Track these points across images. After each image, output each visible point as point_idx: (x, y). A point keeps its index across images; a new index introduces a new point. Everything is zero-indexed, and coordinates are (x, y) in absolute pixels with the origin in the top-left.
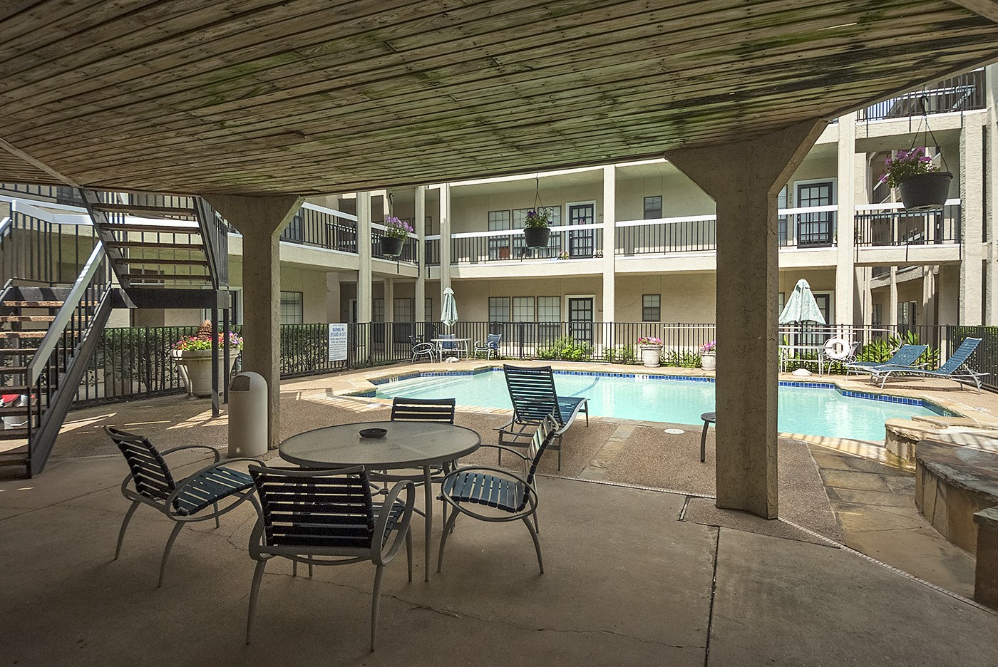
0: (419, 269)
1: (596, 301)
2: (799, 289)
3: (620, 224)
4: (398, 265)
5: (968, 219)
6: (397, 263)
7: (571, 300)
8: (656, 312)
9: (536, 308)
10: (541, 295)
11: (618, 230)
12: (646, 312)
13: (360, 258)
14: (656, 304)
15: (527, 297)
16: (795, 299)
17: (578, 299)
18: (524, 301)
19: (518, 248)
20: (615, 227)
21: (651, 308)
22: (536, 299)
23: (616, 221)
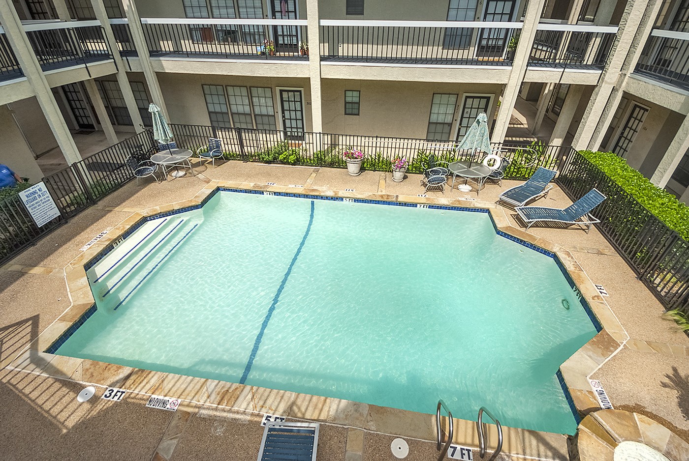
0: (115, 62)
1: (305, 94)
2: (478, 122)
3: (325, 23)
4: (87, 67)
5: (619, 51)
6: (84, 65)
7: (281, 91)
8: (356, 106)
9: (250, 97)
10: (253, 85)
11: (322, 29)
12: (347, 105)
13: (29, 81)
14: (356, 100)
15: (240, 87)
16: (473, 130)
17: (287, 91)
18: (237, 90)
20: (319, 26)
21: (352, 103)
22: (249, 89)
23: (320, 18)
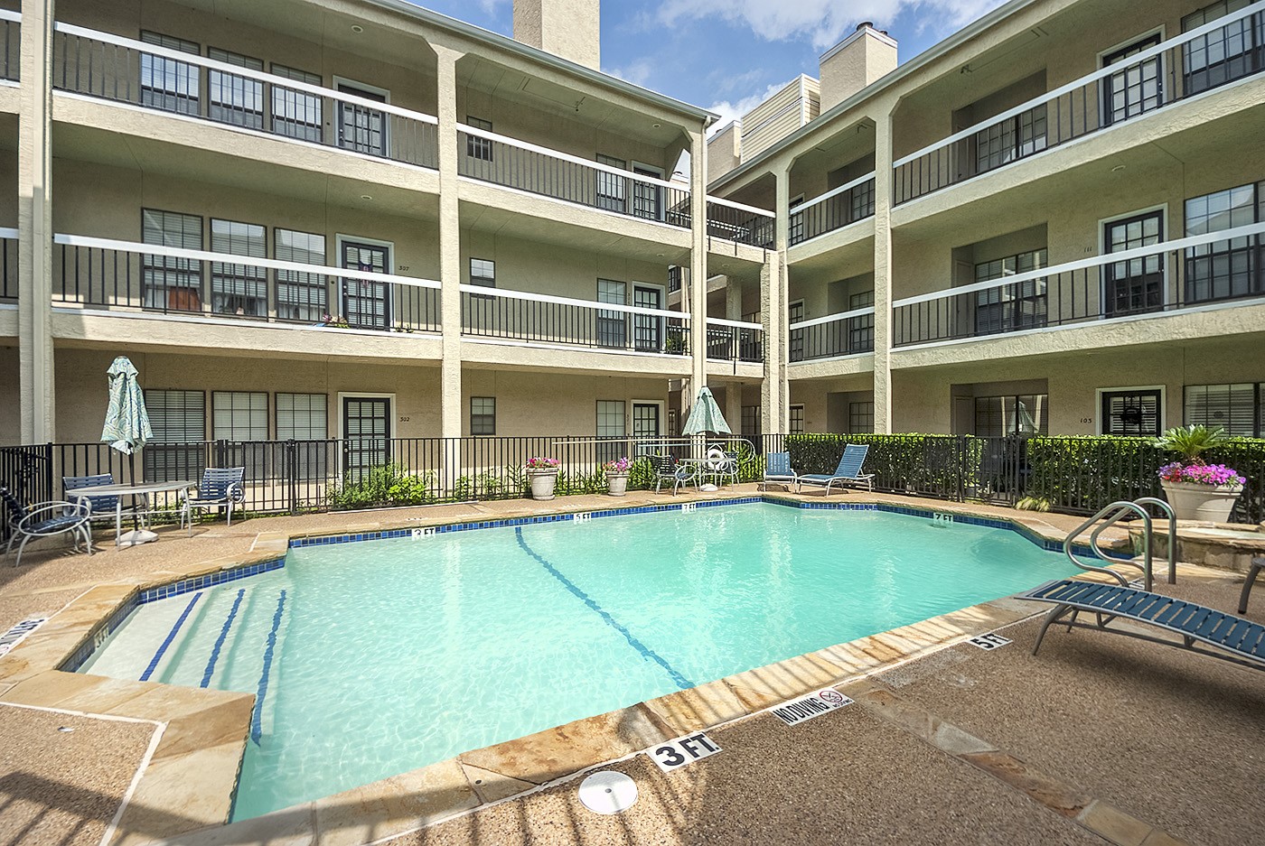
1: (397, 403)
7: (346, 400)
8: (489, 421)
9: (273, 413)
12: (475, 421)
14: (488, 411)
15: (250, 392)
17: (360, 400)
19: (223, 295)
20: (459, 291)
21: (483, 416)
22: (272, 398)
